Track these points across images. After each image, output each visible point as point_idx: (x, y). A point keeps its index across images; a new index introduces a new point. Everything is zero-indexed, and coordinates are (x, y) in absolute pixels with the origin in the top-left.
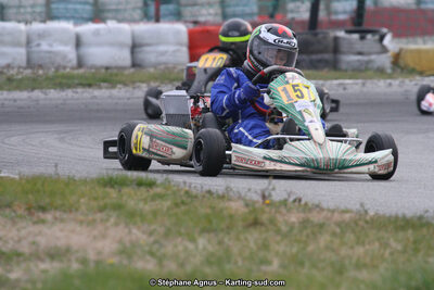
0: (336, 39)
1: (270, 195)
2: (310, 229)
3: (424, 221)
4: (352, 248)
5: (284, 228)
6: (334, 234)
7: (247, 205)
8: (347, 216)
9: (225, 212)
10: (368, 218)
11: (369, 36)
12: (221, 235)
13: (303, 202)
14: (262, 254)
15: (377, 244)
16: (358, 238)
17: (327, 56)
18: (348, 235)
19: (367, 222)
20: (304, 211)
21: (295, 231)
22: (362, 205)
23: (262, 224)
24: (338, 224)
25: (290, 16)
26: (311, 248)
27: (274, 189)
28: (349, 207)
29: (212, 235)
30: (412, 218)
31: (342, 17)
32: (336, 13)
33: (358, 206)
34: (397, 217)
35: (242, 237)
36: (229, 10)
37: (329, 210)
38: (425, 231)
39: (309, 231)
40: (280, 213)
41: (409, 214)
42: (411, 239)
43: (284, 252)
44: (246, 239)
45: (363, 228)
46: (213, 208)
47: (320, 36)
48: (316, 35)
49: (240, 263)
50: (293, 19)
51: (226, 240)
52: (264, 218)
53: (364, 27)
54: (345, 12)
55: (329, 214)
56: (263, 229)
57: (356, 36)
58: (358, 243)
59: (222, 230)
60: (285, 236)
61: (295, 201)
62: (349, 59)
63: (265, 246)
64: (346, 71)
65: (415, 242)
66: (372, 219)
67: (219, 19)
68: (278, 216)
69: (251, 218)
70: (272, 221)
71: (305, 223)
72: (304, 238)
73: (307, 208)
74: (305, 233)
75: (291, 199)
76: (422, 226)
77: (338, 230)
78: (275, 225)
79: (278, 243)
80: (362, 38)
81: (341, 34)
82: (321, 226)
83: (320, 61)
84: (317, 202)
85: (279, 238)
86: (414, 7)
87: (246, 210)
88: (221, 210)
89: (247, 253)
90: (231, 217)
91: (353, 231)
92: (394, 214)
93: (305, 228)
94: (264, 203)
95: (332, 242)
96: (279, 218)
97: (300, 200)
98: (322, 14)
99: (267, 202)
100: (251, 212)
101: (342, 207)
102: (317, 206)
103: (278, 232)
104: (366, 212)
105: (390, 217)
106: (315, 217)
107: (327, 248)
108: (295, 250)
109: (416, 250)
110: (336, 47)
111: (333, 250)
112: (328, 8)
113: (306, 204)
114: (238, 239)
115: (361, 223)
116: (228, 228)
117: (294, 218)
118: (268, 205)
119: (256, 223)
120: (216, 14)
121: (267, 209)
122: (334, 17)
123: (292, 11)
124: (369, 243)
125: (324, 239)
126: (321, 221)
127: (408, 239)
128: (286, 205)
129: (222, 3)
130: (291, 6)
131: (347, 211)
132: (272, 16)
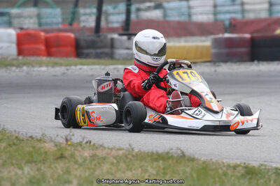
0: (112, 39)
1: (71, 139)
2: (97, 160)
3: (170, 155)
4: (124, 172)
5: (80, 160)
6: (112, 164)
7: (56, 146)
8: (121, 152)
9: (42, 150)
10: (134, 154)
12: (39, 164)
13: (92, 143)
14: (65, 177)
15: (140, 170)
16: (128, 166)
17: (107, 50)
18: (121, 164)
19: (133, 156)
20: (93, 150)
21: (87, 162)
22: (130, 145)
23: (65, 158)
24: (115, 158)
25: (82, 25)
26: (97, 173)
27: (73, 135)
28: (122, 146)
29: (34, 164)
30: (162, 154)
31: (116, 25)
32: (112, 22)
33: (128, 146)
34: (152, 153)
35: (53, 166)
36: (43, 21)
37: (109, 148)
38: (170, 162)
39: (96, 162)
40: (77, 150)
41: (160, 151)
42: (162, 167)
43: (80, 175)
44: (56, 167)
45: (131, 159)
46: (34, 147)
47: (102, 38)
48: (99, 37)
49: (52, 183)
50: (84, 27)
51: (42, 168)
52: (67, 154)
53: (130, 32)
54: (117, 22)
55: (109, 151)
56: (67, 161)
57: (125, 38)
58: (128, 170)
59: (40, 161)
60: (80, 165)
61: (87, 142)
62: (121, 52)
63: (68, 172)
64: (119, 60)
65: (164, 169)
66: (137, 154)
67: (36, 26)
68: (76, 152)
69: (58, 154)
70: (72, 156)
71: (93, 157)
72: (93, 167)
73: (95, 147)
74: (93, 163)
75: (84, 142)
76: (169, 158)
77: (115, 161)
78: (75, 158)
79: (76, 169)
80: (129, 39)
81: (116, 36)
82: (104, 159)
83: (102, 53)
84: (101, 144)
85: (76, 166)
86: (162, 19)
87: (56, 149)
88: (39, 149)
89: (56, 176)
90: (46, 153)
91: (125, 162)
92: (150, 150)
93: (94, 160)
94: (67, 144)
95: (111, 168)
96: (77, 154)
97: (90, 142)
98: (103, 24)
99: (69, 143)
100: (58, 150)
101: (117, 147)
102: (101, 146)
103: (76, 162)
104: (133, 150)
105: (148, 153)
106: (100, 153)
107: (108, 173)
108: (87, 174)
109: (165, 174)
110: (112, 45)
111: (112, 174)
112: (107, 20)
113: (94, 145)
114: (50, 167)
115: (130, 156)
116: (43, 160)
117: (87, 154)
118: (69, 145)
119: (62, 157)
120: (34, 23)
121: (69, 148)
122: (111, 25)
123: (84, 22)
124: (135, 170)
125: (106, 167)
126: (104, 155)
127: (159, 167)
128: (81, 145)
129: (39, 16)
130: (83, 18)
131: (121, 149)
132: (71, 24)
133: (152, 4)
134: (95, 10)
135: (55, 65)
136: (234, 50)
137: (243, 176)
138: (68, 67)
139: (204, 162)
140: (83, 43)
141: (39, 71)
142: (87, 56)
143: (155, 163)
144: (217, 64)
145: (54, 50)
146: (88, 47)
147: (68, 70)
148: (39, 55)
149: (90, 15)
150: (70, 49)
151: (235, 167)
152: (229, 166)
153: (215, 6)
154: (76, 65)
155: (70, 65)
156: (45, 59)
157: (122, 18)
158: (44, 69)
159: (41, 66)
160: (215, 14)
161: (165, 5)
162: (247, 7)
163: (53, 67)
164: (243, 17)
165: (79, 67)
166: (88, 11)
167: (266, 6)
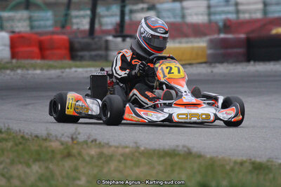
0: (107, 41)
1: (77, 138)
2: (104, 158)
5: (87, 158)
6: (120, 161)
7: (62, 144)
8: (127, 150)
9: (49, 149)
10: (140, 151)
11: (128, 40)
12: (47, 163)
13: (98, 142)
14: (74, 174)
16: (135, 163)
17: (102, 53)
19: (140, 153)
20: (99, 147)
21: (95, 160)
22: (136, 143)
23: (74, 156)
24: (122, 155)
25: (75, 27)
26: (105, 170)
27: (79, 134)
28: (127, 144)
29: (41, 163)
31: (110, 27)
33: (133, 144)
34: (159, 150)
35: (60, 164)
36: (35, 24)
37: (115, 147)
38: (177, 158)
39: (103, 160)
40: (84, 148)
41: (167, 148)
42: (169, 163)
44: (63, 165)
45: (138, 157)
46: (40, 146)
47: (96, 40)
48: (93, 38)
49: (60, 180)
50: (78, 29)
51: (50, 166)
52: (75, 151)
53: (126, 32)
54: (111, 24)
55: (115, 149)
56: (74, 159)
57: (119, 39)
59: (47, 159)
60: (88, 163)
61: (92, 141)
63: (76, 169)
66: (143, 152)
67: (28, 29)
68: (83, 150)
69: (66, 152)
70: (80, 154)
71: (101, 155)
72: (101, 164)
73: (101, 145)
74: (101, 161)
75: (90, 140)
77: (122, 159)
78: (82, 156)
79: (84, 167)
80: (124, 40)
81: (110, 38)
82: (111, 157)
83: (96, 56)
85: (84, 164)
87: (62, 147)
88: (46, 148)
89: (64, 174)
90: (53, 151)
91: (132, 159)
93: (101, 158)
94: (73, 143)
95: (118, 166)
96: (84, 152)
97: (96, 141)
98: (97, 26)
99: (75, 142)
100: (65, 149)
101: (123, 144)
102: (107, 144)
103: (84, 160)
104: (138, 147)
105: (154, 150)
106: (106, 151)
107: (116, 170)
108: (95, 172)
109: (173, 171)
110: (107, 47)
111: (120, 171)
113: (100, 143)
114: (58, 165)
115: (137, 154)
116: (51, 158)
117: (93, 152)
118: (75, 144)
119: (69, 155)
121: (75, 146)
123: (76, 24)
124: (142, 166)
125: (113, 165)
126: (111, 154)
128: (87, 144)
129: (30, 19)
130: (75, 21)
131: (126, 147)
132: (63, 27)
133: (145, 6)
134: (89, 12)
135: (49, 68)
136: (230, 51)
137: (251, 172)
138: (63, 70)
139: (211, 159)
140: (77, 46)
141: (34, 74)
142: (82, 58)
143: (162, 161)
144: (213, 65)
145: (48, 53)
146: (83, 49)
147: (63, 72)
148: (33, 58)
149: (84, 17)
150: (64, 52)
151: (242, 164)
152: (235, 162)
153: (209, 7)
154: (70, 67)
155: (65, 68)
156: (39, 61)
157: (117, 19)
158: (38, 72)
159: (35, 69)
160: (209, 14)
161: (159, 6)
162: (241, 8)
163: (47, 69)
164: (238, 17)
165: (74, 69)
166: (82, 13)
167: (260, 6)
